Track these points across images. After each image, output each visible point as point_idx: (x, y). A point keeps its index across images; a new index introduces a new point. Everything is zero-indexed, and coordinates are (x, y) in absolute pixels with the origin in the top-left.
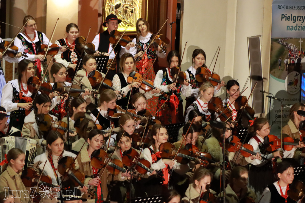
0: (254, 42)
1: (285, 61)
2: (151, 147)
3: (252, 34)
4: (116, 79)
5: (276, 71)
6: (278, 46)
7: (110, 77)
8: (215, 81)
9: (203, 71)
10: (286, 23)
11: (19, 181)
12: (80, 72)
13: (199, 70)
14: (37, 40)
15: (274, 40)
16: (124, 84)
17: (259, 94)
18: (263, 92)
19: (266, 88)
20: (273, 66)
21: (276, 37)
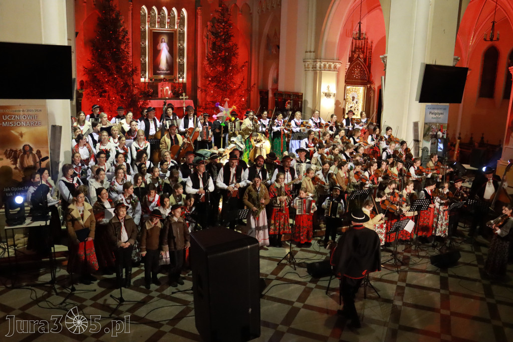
0: (416, 125)
1: (430, 133)
2: (369, 171)
3: (415, 120)
4: (351, 139)
5: (426, 138)
6: (427, 127)
7: (349, 139)
8: (396, 141)
9: (391, 137)
10: (431, 116)
11: (311, 182)
12: (337, 136)
13: (390, 136)
14: (318, 121)
15: (426, 124)
16: (355, 143)
17: (417, 148)
18: (419, 147)
19: (421, 146)
20: (425, 135)
21: (426, 122)
